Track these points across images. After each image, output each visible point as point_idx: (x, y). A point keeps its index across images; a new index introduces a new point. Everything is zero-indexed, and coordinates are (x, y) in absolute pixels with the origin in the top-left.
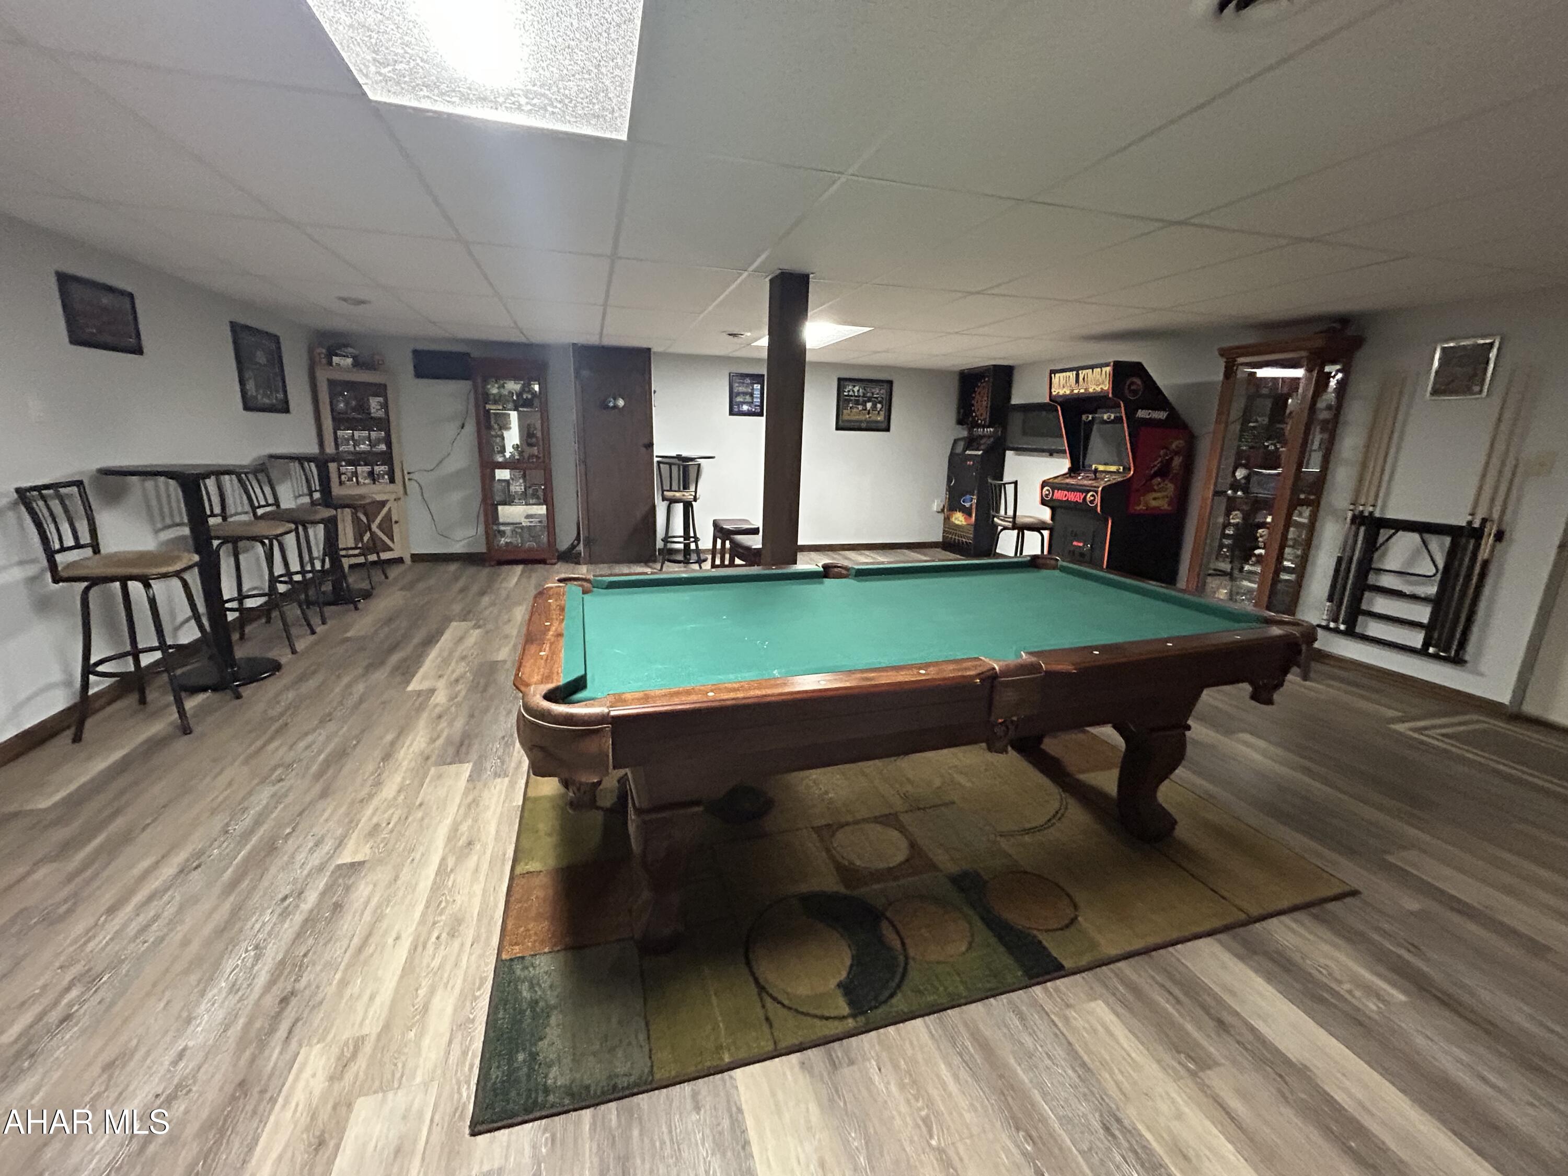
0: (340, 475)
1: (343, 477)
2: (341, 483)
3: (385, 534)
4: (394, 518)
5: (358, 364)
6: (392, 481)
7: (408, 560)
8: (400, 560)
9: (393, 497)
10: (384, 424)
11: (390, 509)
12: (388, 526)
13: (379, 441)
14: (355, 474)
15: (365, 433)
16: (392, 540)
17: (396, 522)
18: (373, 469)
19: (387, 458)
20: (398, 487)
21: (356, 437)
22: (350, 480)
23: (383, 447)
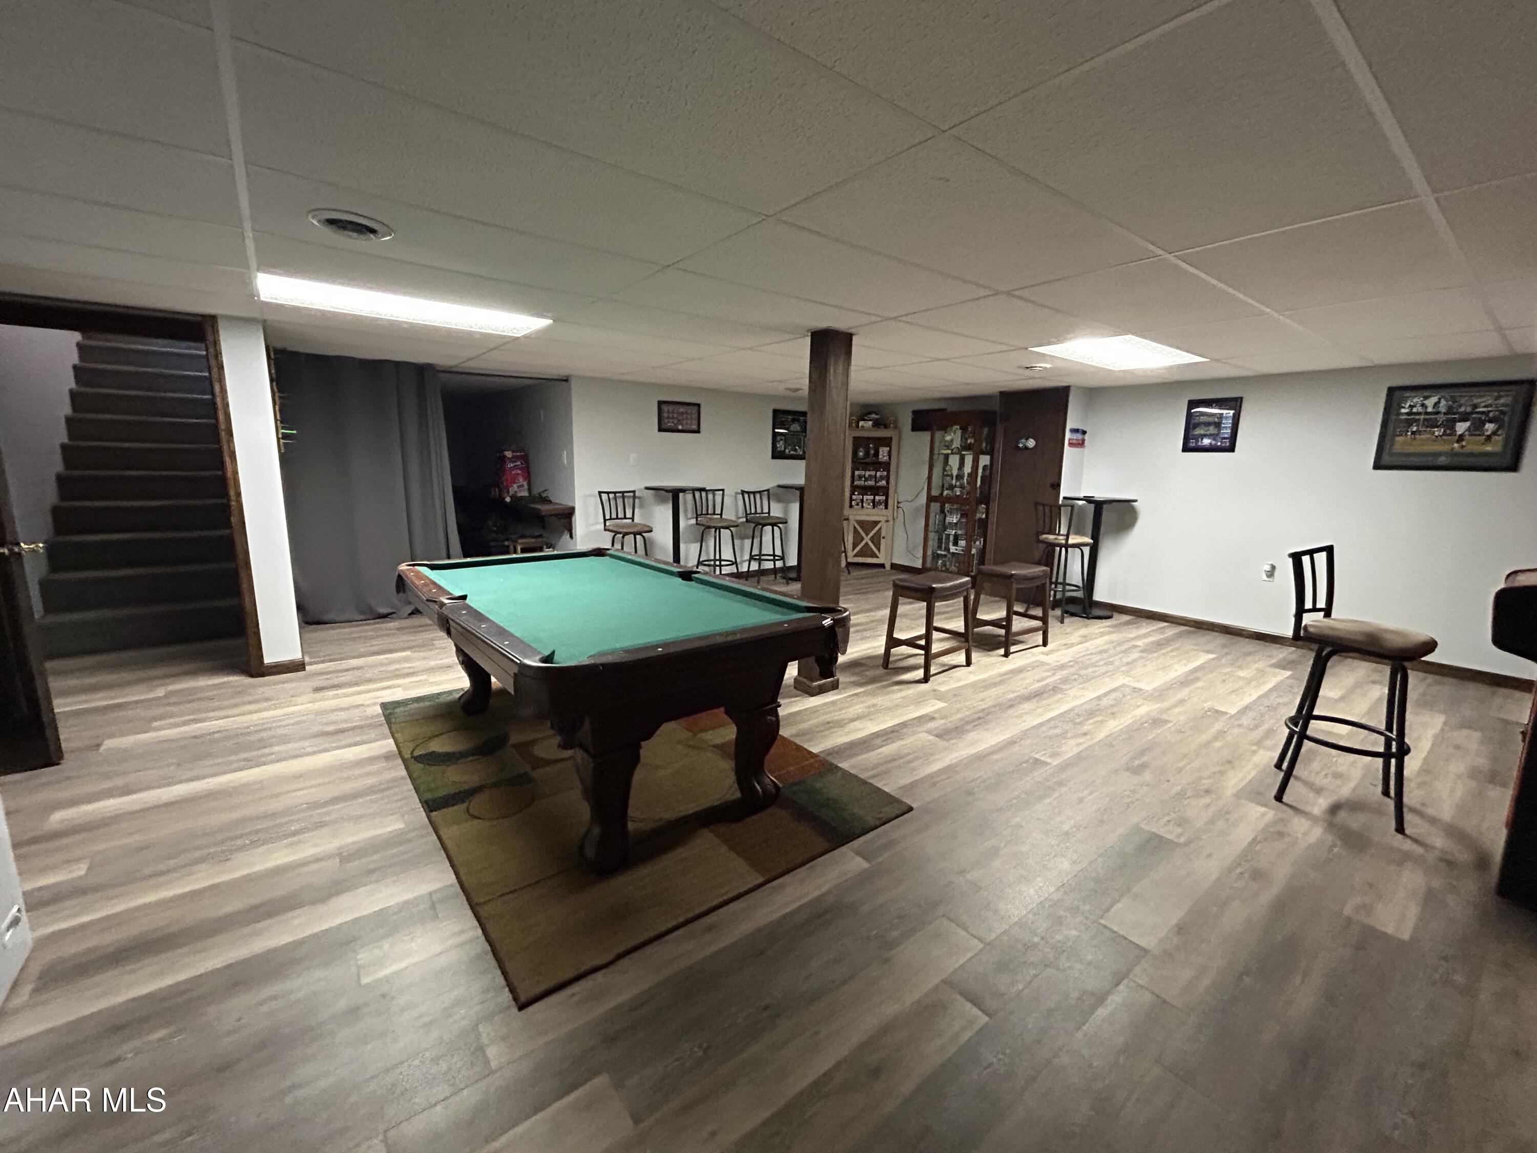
0: (851, 500)
1: (853, 502)
2: (851, 506)
3: (874, 545)
4: (883, 534)
5: (877, 424)
6: (886, 508)
7: (888, 567)
8: (882, 566)
9: (885, 518)
10: (886, 466)
11: (880, 529)
12: (877, 540)
13: (882, 478)
14: (862, 501)
15: (873, 473)
16: (879, 551)
17: (884, 538)
18: (874, 498)
19: (885, 491)
20: (889, 512)
21: (867, 476)
22: (858, 504)
23: (884, 483)
